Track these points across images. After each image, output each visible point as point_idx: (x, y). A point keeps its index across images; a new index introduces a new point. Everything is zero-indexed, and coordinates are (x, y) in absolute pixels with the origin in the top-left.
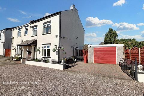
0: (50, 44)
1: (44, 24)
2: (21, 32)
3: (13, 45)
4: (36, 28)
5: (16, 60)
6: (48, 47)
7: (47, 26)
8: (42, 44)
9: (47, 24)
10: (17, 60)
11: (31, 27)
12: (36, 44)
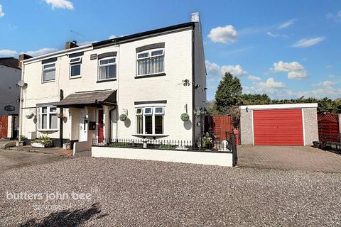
0: (165, 102)
1: (138, 50)
2: (54, 70)
3: (24, 105)
4: (114, 60)
5: (41, 146)
6: (159, 110)
7: (150, 56)
8: (136, 103)
9: (150, 52)
10: (46, 147)
11: (93, 57)
12: (116, 102)
